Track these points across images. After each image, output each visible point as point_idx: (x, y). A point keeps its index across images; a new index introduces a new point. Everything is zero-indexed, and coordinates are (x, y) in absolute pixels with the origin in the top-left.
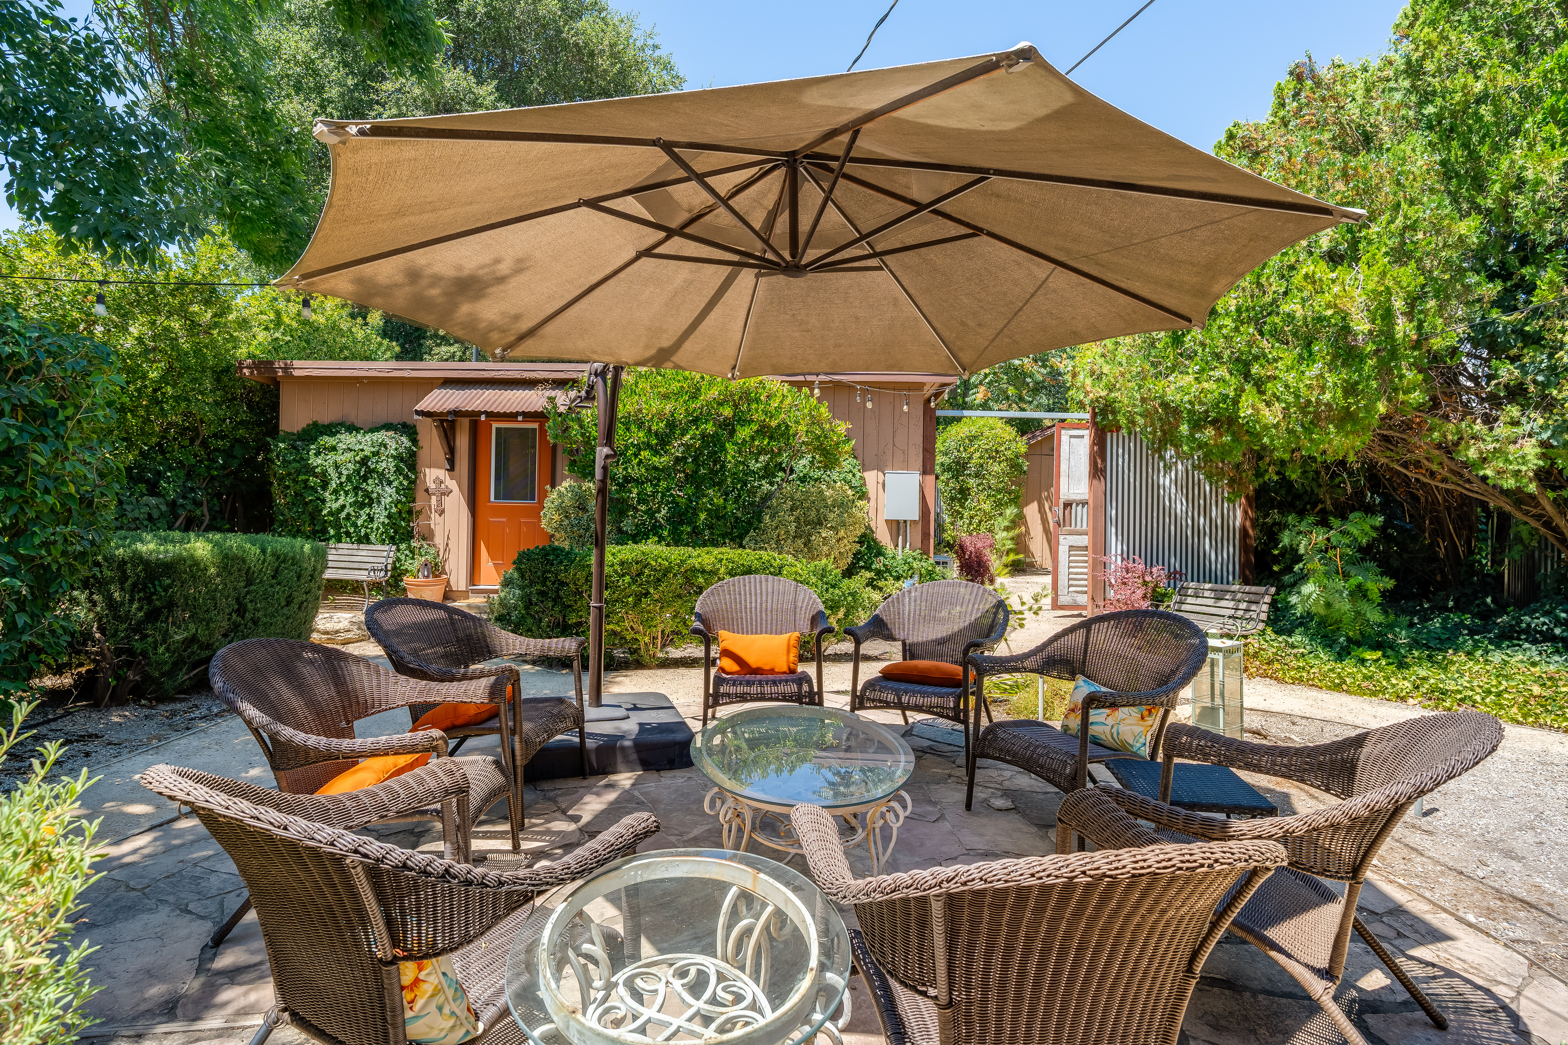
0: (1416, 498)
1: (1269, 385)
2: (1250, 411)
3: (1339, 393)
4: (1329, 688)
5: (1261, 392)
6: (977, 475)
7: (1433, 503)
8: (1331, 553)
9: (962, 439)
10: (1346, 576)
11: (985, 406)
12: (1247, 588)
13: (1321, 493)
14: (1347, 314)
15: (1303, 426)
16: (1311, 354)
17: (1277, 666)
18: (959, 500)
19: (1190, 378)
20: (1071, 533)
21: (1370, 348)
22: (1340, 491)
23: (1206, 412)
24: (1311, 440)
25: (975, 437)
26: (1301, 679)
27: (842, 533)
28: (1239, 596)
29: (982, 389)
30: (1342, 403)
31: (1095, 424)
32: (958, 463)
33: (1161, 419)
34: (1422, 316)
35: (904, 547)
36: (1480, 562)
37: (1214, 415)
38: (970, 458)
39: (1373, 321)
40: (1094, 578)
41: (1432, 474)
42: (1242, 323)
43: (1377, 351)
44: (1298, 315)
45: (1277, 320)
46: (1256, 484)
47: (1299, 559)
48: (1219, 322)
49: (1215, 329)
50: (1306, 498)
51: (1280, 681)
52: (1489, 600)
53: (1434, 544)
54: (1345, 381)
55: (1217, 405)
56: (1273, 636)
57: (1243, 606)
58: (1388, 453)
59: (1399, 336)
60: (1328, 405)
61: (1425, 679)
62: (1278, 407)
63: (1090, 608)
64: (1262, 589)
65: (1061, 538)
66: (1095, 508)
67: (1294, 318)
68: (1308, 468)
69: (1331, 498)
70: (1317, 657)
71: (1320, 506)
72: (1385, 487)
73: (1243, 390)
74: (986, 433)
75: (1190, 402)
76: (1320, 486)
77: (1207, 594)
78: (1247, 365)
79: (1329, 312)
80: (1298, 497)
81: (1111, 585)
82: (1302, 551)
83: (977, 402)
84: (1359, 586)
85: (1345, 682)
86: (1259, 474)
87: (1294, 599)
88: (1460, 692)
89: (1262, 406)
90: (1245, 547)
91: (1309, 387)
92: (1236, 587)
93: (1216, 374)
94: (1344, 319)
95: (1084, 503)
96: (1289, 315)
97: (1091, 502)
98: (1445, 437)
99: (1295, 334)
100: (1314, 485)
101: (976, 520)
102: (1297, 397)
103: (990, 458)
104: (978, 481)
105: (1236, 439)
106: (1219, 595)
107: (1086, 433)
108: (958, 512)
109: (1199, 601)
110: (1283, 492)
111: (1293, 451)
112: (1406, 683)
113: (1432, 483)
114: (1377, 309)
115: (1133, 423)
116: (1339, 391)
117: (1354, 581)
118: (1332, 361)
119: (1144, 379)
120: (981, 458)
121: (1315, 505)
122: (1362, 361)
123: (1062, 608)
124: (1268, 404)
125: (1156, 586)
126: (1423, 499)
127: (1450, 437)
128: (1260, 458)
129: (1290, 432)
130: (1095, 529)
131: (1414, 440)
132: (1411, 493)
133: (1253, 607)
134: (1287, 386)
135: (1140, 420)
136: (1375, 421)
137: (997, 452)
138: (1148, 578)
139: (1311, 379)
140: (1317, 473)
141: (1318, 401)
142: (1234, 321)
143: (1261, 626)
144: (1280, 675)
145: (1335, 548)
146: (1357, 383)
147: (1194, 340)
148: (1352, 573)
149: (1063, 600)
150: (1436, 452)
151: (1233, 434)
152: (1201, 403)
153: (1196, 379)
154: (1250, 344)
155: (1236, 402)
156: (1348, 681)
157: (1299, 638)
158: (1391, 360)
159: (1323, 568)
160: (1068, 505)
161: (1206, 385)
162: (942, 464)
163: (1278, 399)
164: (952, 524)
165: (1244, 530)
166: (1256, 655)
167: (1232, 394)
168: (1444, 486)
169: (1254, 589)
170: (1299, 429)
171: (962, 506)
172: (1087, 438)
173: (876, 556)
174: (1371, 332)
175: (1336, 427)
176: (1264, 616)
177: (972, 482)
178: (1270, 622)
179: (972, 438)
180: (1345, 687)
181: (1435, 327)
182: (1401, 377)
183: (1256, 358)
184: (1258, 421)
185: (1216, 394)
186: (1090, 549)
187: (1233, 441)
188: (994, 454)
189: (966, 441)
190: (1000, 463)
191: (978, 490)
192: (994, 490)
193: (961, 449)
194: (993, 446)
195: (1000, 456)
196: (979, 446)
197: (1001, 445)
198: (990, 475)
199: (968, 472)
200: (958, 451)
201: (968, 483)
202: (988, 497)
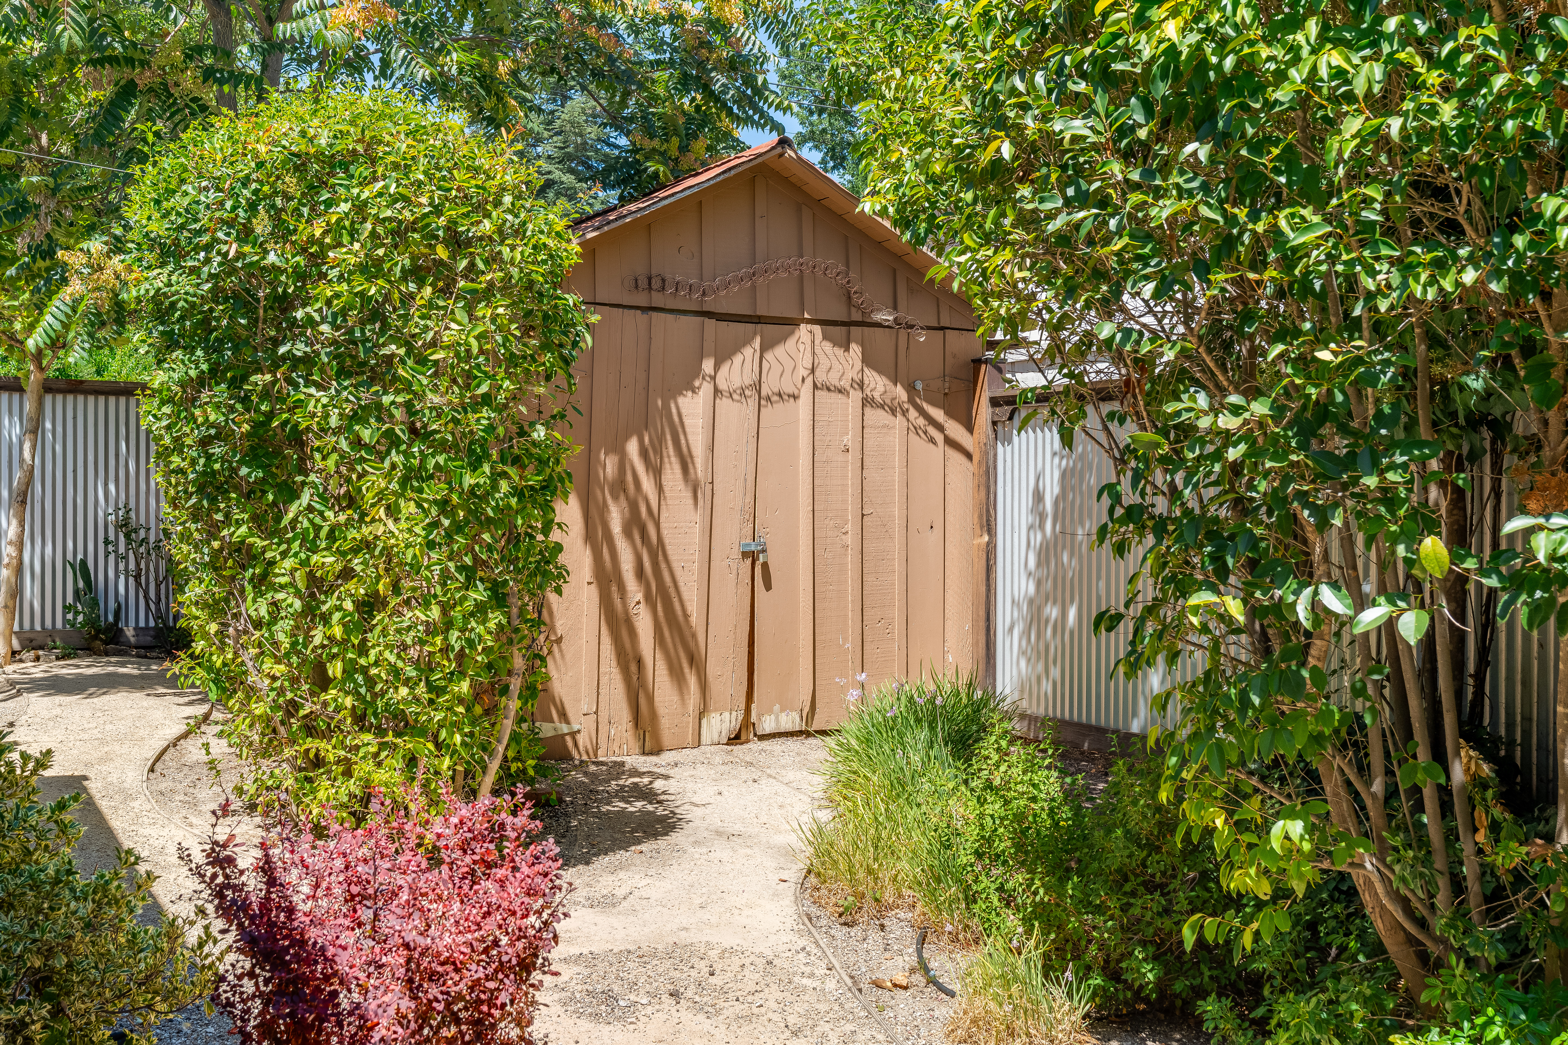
6: (354, 364)
9: (272, 175)
18: (253, 496)
25: (338, 163)
32: (240, 301)
38: (312, 273)
101: (342, 604)
103: (422, 270)
104: (356, 395)
108: (249, 555)
120: (367, 271)
137: (459, 242)
171: (265, 524)
177: (321, 401)
179: (318, 170)
188: (442, 253)
189: (291, 183)
190: (472, 301)
191: (357, 443)
192: (443, 447)
193: (262, 225)
194: (438, 211)
195: (472, 265)
196: (360, 207)
197: (480, 209)
198: (422, 361)
199: (300, 349)
200: (246, 234)
201: (299, 404)
202: (404, 482)
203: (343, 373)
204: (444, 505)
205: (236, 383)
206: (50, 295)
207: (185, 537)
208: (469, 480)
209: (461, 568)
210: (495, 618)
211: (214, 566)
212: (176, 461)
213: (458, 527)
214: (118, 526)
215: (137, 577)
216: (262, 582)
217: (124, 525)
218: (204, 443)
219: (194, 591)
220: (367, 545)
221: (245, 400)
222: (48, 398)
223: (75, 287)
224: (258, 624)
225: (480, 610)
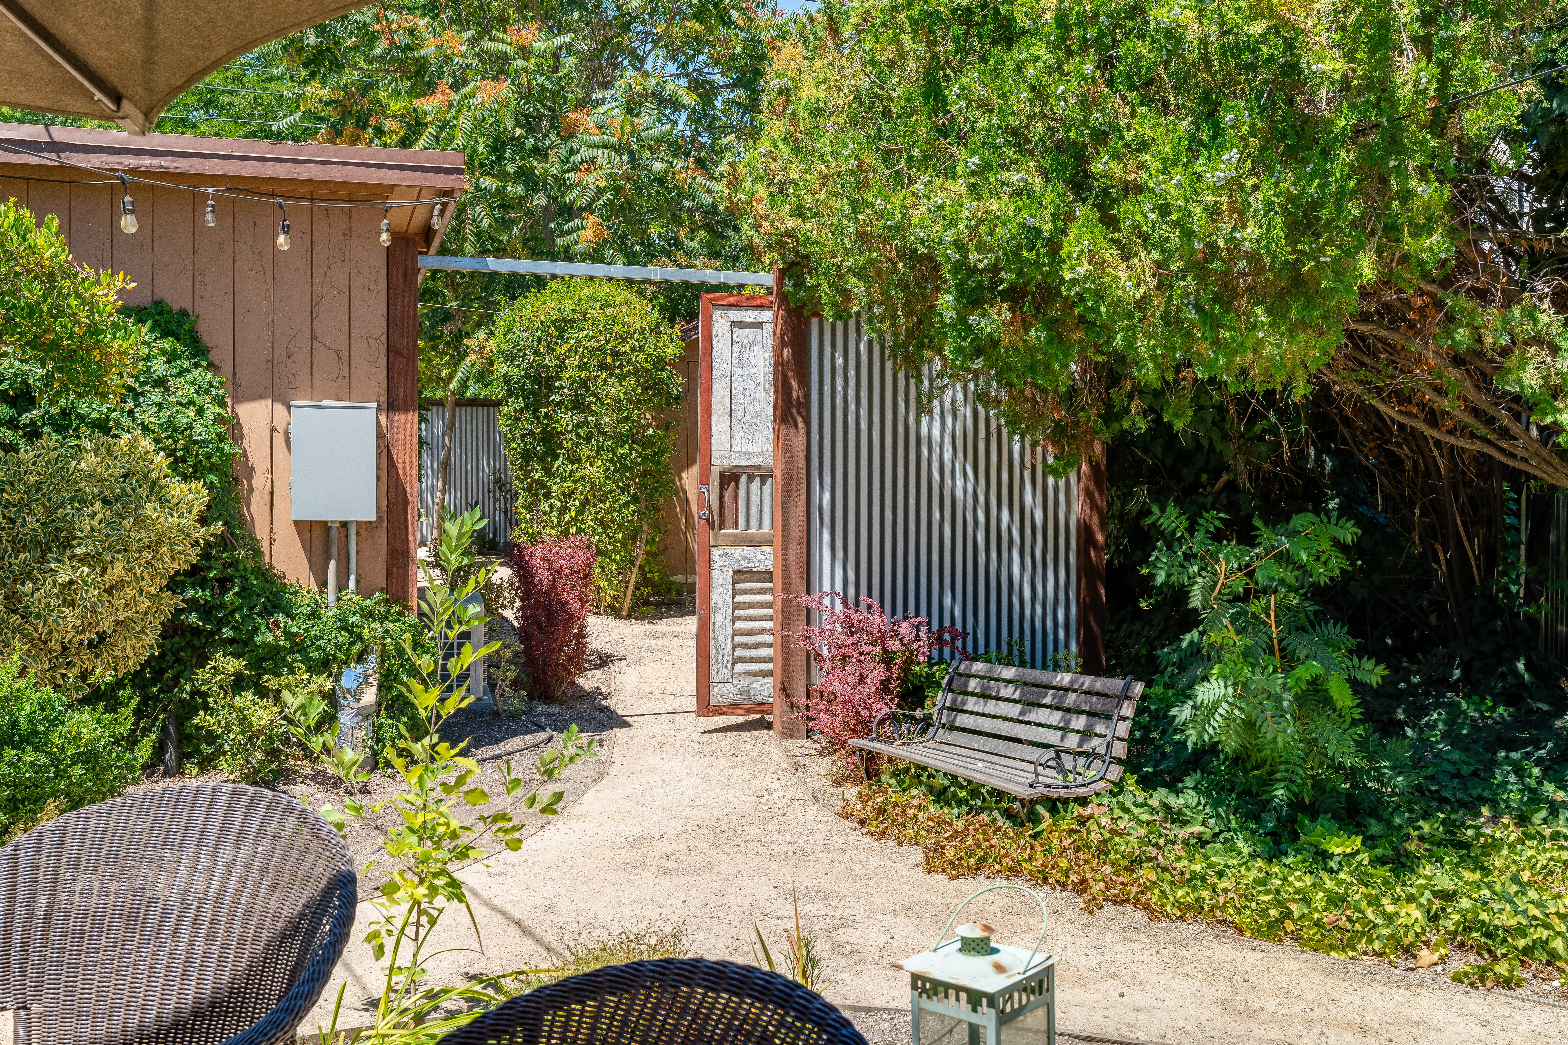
0: (1396, 462)
1: (1126, 205)
2: (1084, 268)
3: (1279, 230)
4: (1258, 933)
5: (1110, 222)
6: (577, 405)
7: (1427, 473)
8: (1255, 607)
9: (547, 327)
10: (1289, 661)
11: (596, 256)
12: (1087, 681)
13: (1229, 451)
14: (1298, 32)
15: (1199, 308)
16: (1217, 132)
17: (1146, 874)
18: (542, 459)
19: (958, 187)
20: (738, 543)
21: (1343, 122)
22: (1263, 449)
23: (995, 269)
24: (1217, 343)
25: (571, 322)
26: (1198, 907)
27: (118, 571)
28: (1071, 699)
29: (592, 219)
30: (1285, 252)
31: (784, 298)
32: (535, 378)
33: (903, 286)
34: (1447, 54)
35: (341, 587)
36: (1507, 590)
37: (1008, 276)
38: (561, 368)
39: (1349, 57)
40: (785, 641)
41: (1433, 418)
42: (1069, 54)
43: (1358, 131)
44: (1188, 36)
45: (1141, 48)
46: (1107, 436)
47: (1191, 620)
48: (1019, 53)
49: (1010, 68)
50: (1201, 460)
51: (1155, 914)
52: (1521, 666)
53: (1429, 555)
54: (1291, 198)
55: (1016, 253)
56: (1141, 796)
57: (1078, 723)
58: (1362, 374)
59: (1405, 92)
60: (1253, 258)
61: (1448, 896)
62: (1147, 258)
63: (777, 709)
64: (1116, 684)
65: (716, 553)
66: (786, 487)
67: (1180, 41)
68: (1205, 401)
69: (1248, 463)
70: (1231, 848)
71: (1225, 477)
72: (1344, 442)
73: (1070, 217)
74: (594, 313)
75: (958, 245)
76: (1225, 437)
77: (1007, 691)
78: (1081, 158)
79: (1258, 28)
80: (1185, 457)
81: (819, 658)
82: (1196, 600)
83: (580, 248)
84: (1314, 682)
85: (1289, 914)
86: (1111, 415)
87: (1183, 713)
88: (1521, 932)
89: (1111, 255)
90: (1086, 568)
91: (1213, 212)
92: (1064, 678)
93: (1014, 177)
94: (1290, 46)
95: (764, 476)
96: (1168, 33)
97: (777, 473)
98: (1479, 339)
99: (1182, 84)
100: (1216, 435)
101: (575, 503)
102: (1188, 234)
103: (602, 366)
104: (578, 417)
105: (1057, 337)
106: (1032, 693)
107: (766, 316)
108: (541, 484)
109: (992, 707)
110: (1158, 449)
111: (1178, 369)
112: (1413, 910)
113: (1429, 432)
114: (1360, 26)
115: (846, 294)
116: (1278, 222)
117: (1304, 672)
118: (1263, 149)
119: (862, 186)
120: (581, 367)
121: (1215, 475)
122: (1326, 154)
123: (720, 710)
124: (1127, 255)
125: (910, 660)
126: (1408, 466)
127: (1489, 340)
128: (1115, 380)
129: (1172, 321)
130: (786, 532)
131: (1416, 346)
132: (1390, 454)
133: (1100, 729)
134: (1164, 210)
135: (858, 288)
136: (1352, 301)
137: (616, 354)
138: (893, 645)
139: (1216, 190)
140: (1221, 409)
141: (1234, 245)
142: (1053, 47)
143: (1115, 772)
144: (1154, 897)
145: (1264, 592)
146: (1316, 205)
147: (965, 93)
148: (1301, 653)
149: (721, 693)
150: (1454, 373)
151: (1052, 324)
152: (981, 248)
153: (972, 187)
154: (1087, 104)
155: (1054, 247)
156: (1296, 909)
157: (1192, 798)
158: (1388, 154)
159: (1242, 642)
160: (730, 478)
161: (994, 205)
162: (507, 380)
163: (1146, 239)
164: (529, 508)
165: (1085, 530)
166: (1103, 849)
167: (1047, 228)
168: (1451, 440)
169: (1100, 683)
170: (1192, 315)
171: (547, 471)
172: (768, 328)
173: (267, 612)
174: (1345, 81)
175: (1269, 312)
176: (1120, 750)
177: (566, 419)
178: (1130, 764)
179: (564, 326)
180: (1289, 926)
181: (1473, 81)
182: (1406, 196)
183: (1101, 137)
184: (1099, 295)
185: (1013, 226)
186: (777, 577)
187: (1049, 340)
188: (609, 359)
189: (553, 331)
190: (622, 378)
191: (578, 436)
192: (610, 437)
193: (543, 348)
194: (607, 342)
195: (621, 364)
196: (578, 341)
197: (625, 340)
198: (602, 404)
199: (558, 398)
200: (536, 352)
201: (558, 421)
202: (597, 452)
203: (574, 408)
204: (611, 461)
205: (535, 411)
206: (460, 361)
207: (517, 478)
208: (620, 451)
209: (618, 487)
210: (632, 508)
211: (529, 489)
212: (513, 445)
213: (616, 471)
214: (495, 483)
215: (505, 512)
216: (547, 496)
217: (498, 482)
218: (523, 436)
219: (521, 501)
220: (582, 478)
221: (538, 418)
222: (458, 409)
223: (472, 357)
224: (545, 514)
225: (627, 504)
